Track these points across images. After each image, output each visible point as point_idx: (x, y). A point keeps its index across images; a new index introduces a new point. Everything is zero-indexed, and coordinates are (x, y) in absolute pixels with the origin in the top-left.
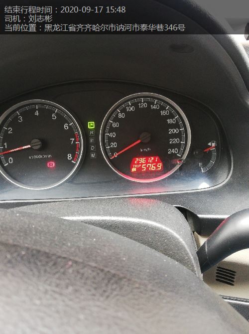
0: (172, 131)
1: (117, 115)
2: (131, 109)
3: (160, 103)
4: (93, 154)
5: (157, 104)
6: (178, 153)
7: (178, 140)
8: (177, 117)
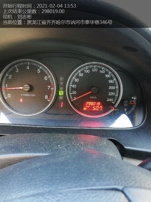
1: (78, 74)
4: (61, 97)
5: (104, 70)
6: (113, 102)
7: (114, 93)
8: (115, 79)
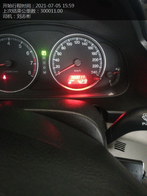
0: (94, 60)
1: (61, 48)
2: (70, 44)
3: (88, 42)
4: (45, 72)
5: (86, 42)
6: (97, 74)
7: (97, 66)
8: (98, 51)
